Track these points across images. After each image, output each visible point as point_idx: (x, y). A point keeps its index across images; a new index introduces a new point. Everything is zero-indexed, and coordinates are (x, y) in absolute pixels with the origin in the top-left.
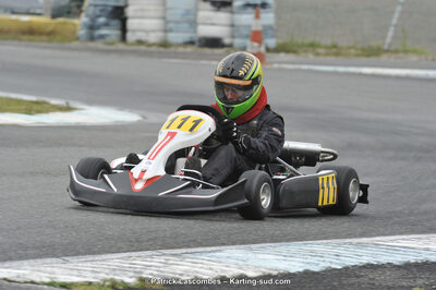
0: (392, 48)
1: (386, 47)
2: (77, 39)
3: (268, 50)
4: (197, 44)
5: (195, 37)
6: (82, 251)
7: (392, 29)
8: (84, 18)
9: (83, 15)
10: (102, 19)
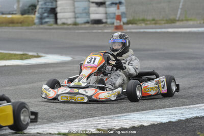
0: (180, 19)
1: (177, 19)
2: (35, 24)
4: (91, 23)
5: (89, 20)
7: (180, 10)
8: (37, 15)
9: (37, 13)
10: (46, 15)
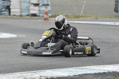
1: (81, 16)
3: (49, 17)
4: (30, 15)
6: (8, 72)
7: (82, 11)
10: (4, 9)
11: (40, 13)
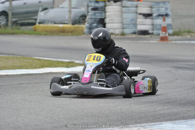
2: (84, 34)
3: (169, 35)
4: (137, 33)
5: (136, 30)
8: (87, 24)
9: (86, 23)
10: (95, 25)
11: (153, 30)
